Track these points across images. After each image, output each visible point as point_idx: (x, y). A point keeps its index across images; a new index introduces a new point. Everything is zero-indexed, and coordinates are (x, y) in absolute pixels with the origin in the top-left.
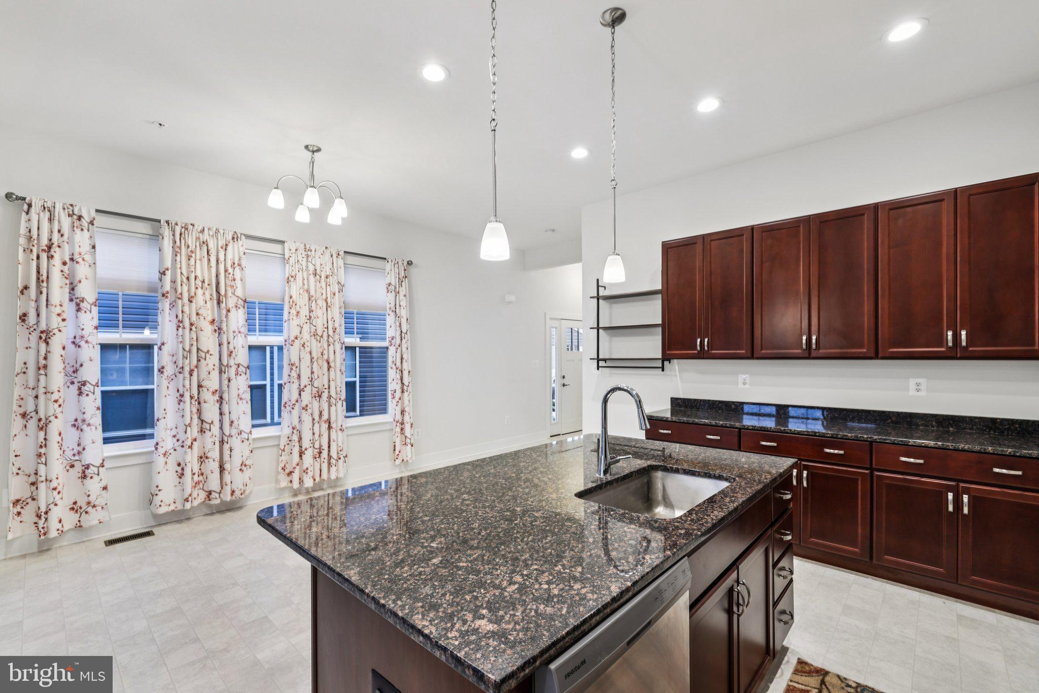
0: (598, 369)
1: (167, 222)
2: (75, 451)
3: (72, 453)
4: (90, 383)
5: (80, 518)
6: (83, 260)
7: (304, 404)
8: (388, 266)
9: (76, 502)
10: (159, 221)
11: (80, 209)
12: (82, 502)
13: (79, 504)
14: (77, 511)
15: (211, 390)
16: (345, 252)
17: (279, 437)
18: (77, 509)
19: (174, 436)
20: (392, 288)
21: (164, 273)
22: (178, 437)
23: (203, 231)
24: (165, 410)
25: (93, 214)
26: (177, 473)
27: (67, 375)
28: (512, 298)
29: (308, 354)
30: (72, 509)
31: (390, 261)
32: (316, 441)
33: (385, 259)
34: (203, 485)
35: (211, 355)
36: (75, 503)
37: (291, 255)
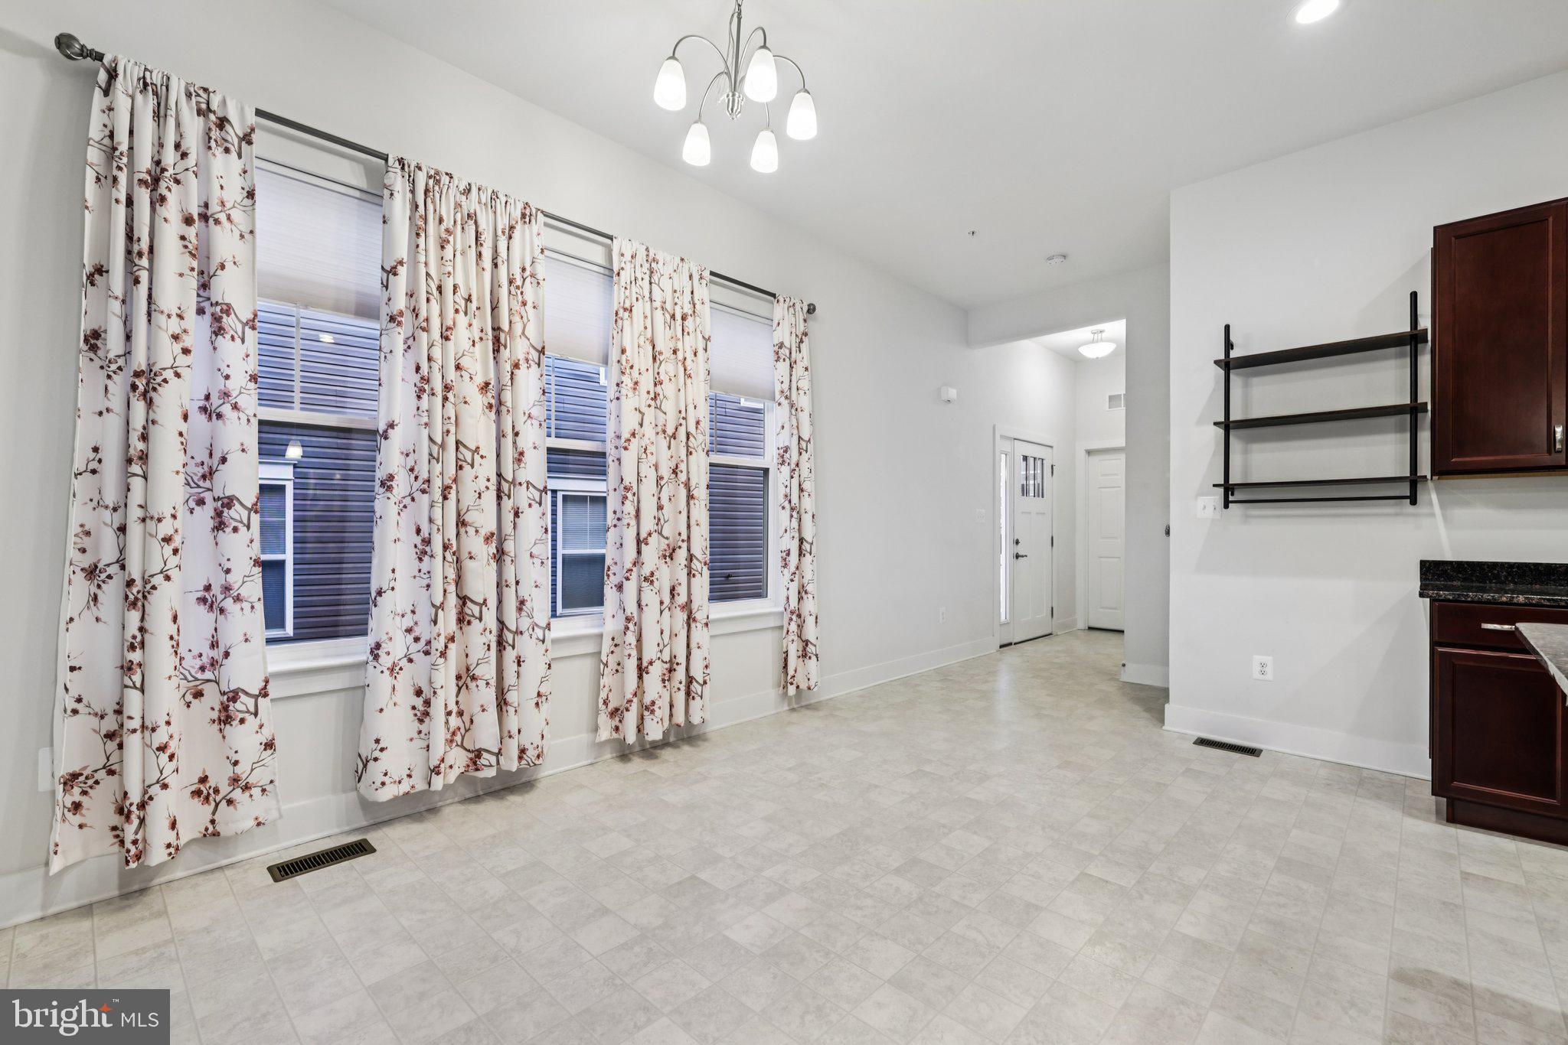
0: (1226, 506)
1: (401, 161)
2: (205, 660)
3: (198, 663)
4: (241, 503)
5: (214, 813)
6: (229, 218)
7: (646, 571)
8: (779, 311)
9: (206, 777)
10: (385, 158)
11: (224, 102)
12: (219, 779)
13: (212, 783)
14: (207, 798)
15: (483, 532)
16: (712, 274)
17: (601, 636)
18: (209, 794)
19: (409, 631)
20: (784, 352)
21: (393, 271)
22: (417, 632)
23: (467, 191)
24: (393, 571)
25: (252, 119)
26: (414, 712)
27: (188, 484)
28: (952, 393)
29: (653, 468)
30: (197, 793)
31: (782, 300)
32: (665, 646)
33: (774, 295)
34: (463, 737)
35: (482, 457)
36: (204, 780)
37: (623, 265)
